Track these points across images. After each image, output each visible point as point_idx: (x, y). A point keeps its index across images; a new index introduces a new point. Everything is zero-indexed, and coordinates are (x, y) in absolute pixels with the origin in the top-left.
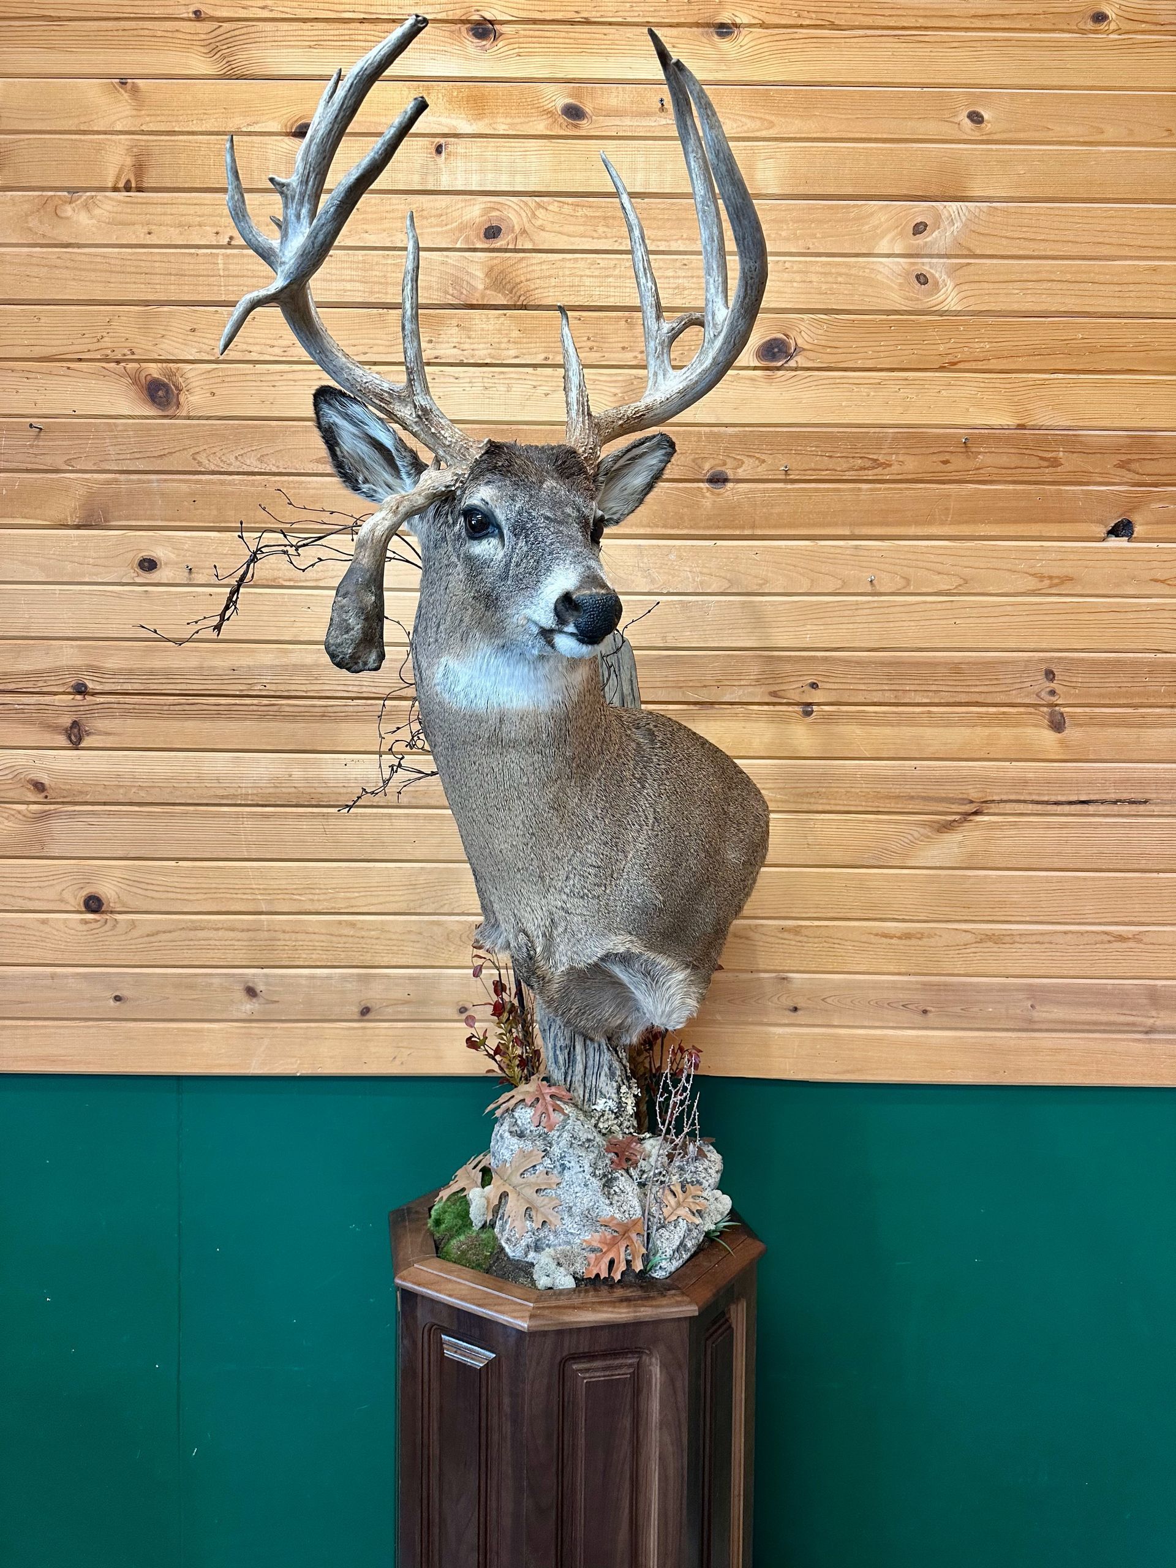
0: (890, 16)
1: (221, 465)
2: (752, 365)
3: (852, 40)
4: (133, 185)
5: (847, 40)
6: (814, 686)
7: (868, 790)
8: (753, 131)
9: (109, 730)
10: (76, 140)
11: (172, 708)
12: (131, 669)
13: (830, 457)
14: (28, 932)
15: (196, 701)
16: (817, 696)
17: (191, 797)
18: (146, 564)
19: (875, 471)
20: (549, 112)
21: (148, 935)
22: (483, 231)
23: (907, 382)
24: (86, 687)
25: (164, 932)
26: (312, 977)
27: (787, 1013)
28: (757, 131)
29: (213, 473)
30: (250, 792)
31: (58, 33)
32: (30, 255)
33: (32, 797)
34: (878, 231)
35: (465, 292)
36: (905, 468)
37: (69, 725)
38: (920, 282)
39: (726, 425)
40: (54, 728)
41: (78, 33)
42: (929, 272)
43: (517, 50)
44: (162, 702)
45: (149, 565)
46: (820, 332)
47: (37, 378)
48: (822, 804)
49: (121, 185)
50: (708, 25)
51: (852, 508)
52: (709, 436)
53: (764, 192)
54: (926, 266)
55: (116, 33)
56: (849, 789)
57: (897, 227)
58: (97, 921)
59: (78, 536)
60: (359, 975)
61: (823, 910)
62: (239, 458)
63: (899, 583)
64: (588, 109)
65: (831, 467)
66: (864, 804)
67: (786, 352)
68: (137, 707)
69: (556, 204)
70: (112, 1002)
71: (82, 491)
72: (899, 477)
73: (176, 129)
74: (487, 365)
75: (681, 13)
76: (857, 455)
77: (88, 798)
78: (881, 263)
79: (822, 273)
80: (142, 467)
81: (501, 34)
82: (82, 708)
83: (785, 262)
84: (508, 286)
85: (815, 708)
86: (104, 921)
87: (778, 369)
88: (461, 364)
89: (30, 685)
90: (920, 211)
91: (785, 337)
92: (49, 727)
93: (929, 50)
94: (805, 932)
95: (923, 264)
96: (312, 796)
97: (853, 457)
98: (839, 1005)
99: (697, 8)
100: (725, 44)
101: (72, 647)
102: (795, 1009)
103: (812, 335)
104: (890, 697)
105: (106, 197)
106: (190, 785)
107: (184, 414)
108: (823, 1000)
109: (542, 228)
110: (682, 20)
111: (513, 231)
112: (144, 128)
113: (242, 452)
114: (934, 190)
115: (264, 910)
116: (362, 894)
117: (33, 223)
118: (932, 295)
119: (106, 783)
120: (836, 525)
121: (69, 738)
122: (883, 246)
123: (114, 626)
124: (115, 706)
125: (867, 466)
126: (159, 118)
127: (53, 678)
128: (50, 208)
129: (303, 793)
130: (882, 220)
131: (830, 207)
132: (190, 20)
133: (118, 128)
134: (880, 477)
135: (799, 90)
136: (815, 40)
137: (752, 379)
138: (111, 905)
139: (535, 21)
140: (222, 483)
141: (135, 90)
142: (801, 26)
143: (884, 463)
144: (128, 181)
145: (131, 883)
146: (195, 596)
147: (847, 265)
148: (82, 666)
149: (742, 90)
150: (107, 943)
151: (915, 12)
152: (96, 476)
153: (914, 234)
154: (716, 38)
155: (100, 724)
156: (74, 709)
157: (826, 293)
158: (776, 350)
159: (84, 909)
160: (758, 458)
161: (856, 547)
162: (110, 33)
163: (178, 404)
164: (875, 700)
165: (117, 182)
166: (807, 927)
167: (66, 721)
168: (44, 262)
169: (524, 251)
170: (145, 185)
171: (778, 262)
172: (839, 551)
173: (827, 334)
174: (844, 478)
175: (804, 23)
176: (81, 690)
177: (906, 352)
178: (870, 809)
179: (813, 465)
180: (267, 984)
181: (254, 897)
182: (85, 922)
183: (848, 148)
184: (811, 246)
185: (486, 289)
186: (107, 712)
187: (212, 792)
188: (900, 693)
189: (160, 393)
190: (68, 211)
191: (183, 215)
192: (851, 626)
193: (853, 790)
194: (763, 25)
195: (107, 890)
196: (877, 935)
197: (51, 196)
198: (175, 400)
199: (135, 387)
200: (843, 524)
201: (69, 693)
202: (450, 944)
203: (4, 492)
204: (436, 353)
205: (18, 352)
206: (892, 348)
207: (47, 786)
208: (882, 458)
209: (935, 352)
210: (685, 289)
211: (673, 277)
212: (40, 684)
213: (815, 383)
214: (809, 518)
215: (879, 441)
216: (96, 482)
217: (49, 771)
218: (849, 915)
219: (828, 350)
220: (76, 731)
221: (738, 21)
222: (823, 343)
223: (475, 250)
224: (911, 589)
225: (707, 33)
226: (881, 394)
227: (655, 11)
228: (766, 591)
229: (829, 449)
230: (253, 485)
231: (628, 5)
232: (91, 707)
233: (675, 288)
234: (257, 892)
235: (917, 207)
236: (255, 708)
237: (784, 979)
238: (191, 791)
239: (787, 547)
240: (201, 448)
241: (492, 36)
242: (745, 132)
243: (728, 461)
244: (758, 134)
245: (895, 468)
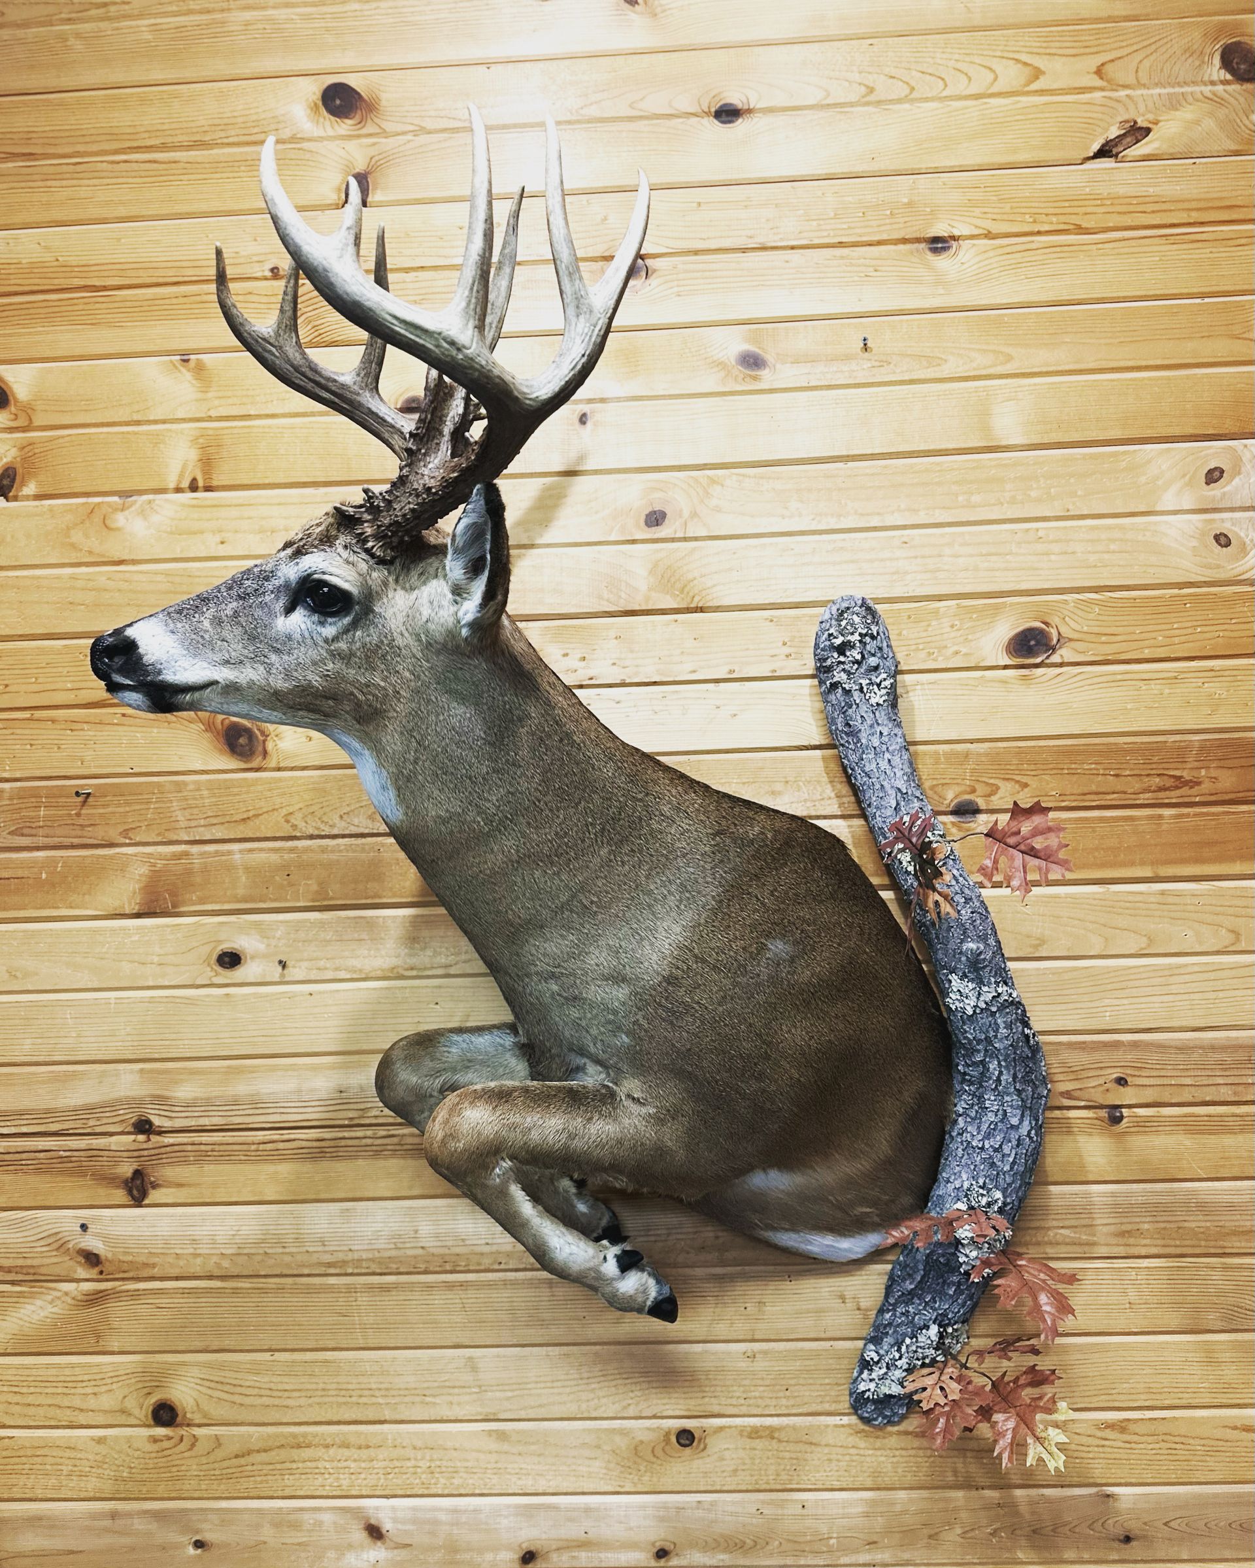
0: (1153, 212)
1: (322, 826)
2: (1003, 663)
3: (1106, 246)
4: (201, 484)
5: (1100, 246)
6: (1122, 1082)
7: (1208, 1224)
8: (985, 368)
9: (183, 1181)
10: (128, 433)
11: (262, 1147)
12: (208, 1099)
13: (1117, 776)
14: (79, 1456)
15: (292, 1137)
16: (1126, 1096)
17: (288, 1265)
18: (227, 959)
19: (1178, 792)
20: (720, 363)
21: (237, 1456)
22: (643, 518)
23: (1213, 674)
24: (149, 1122)
25: (258, 1451)
26: (455, 1511)
27: (1116, 1544)
28: (990, 367)
29: (312, 837)
30: (364, 1257)
31: (104, 305)
32: (73, 578)
33: (82, 1273)
34: (1160, 483)
35: (623, 595)
36: (1220, 786)
37: (129, 1174)
38: (1220, 544)
39: (972, 741)
40: (110, 1180)
41: (129, 304)
42: (1231, 530)
43: (676, 289)
44: (249, 1140)
45: (230, 960)
46: (1091, 616)
47: (83, 730)
48: (1145, 1245)
49: (185, 484)
50: (918, 240)
51: (1152, 842)
52: (948, 756)
53: (1004, 443)
54: (1225, 522)
55: (174, 301)
56: (1181, 1224)
57: (1184, 476)
58: (169, 1438)
59: (139, 928)
60: (518, 1506)
61: (1158, 1397)
62: (345, 817)
63: (1225, 939)
64: (769, 358)
65: (1119, 788)
66: (1203, 1243)
67: (1046, 645)
68: (217, 1148)
69: (734, 477)
70: (191, 1551)
71: (144, 870)
72: (1213, 798)
73: (252, 413)
74: (655, 683)
75: (882, 228)
76: (1152, 772)
77: (156, 1272)
78: (1166, 523)
79: (1088, 541)
80: (219, 836)
81: (654, 271)
82: (145, 1153)
83: (1037, 530)
84: (678, 585)
85: (1125, 1111)
86: (177, 1439)
87: (1037, 666)
88: (623, 684)
89: (78, 1124)
90: (1214, 453)
91: (1043, 626)
92: (105, 1178)
93: (1208, 250)
94: (1132, 1427)
95: (1223, 520)
96: (447, 1259)
97: (1148, 775)
98: (1189, 1530)
99: (902, 220)
100: (942, 262)
101: (132, 1072)
102: (1128, 1539)
103: (1080, 620)
104: (1226, 1093)
105: (166, 500)
106: (287, 1250)
107: (273, 764)
108: (1166, 1524)
109: (718, 510)
110: (885, 237)
111: (681, 516)
112: (213, 413)
113: (348, 809)
114: (1229, 426)
115: (387, 1418)
116: (516, 1393)
117: (77, 536)
118: (1238, 560)
119: (178, 1251)
120: (1132, 864)
121: (130, 1192)
122: (1168, 501)
123: (186, 1042)
124: (189, 1148)
125: (1168, 785)
126: (230, 401)
127: (108, 1114)
128: (97, 519)
129: (433, 1255)
130: (1164, 467)
131: (1092, 456)
132: (266, 279)
133: (180, 416)
134: (1186, 800)
135: (1040, 313)
136: (1058, 249)
137: (1004, 682)
138: (189, 1415)
139: (696, 252)
140: (324, 850)
141: (200, 368)
142: (1039, 233)
143: (1191, 781)
144: (194, 480)
145: (213, 1385)
146: (292, 996)
147: (1121, 528)
148: (146, 1096)
149: (967, 317)
150: (183, 1468)
151: (1186, 205)
152: (161, 849)
153: (1207, 483)
154: (930, 256)
155: (170, 1172)
156: (136, 1154)
157: (1095, 566)
158: (1032, 643)
159: (152, 1423)
160: (1017, 782)
161: (1163, 893)
162: (167, 301)
163: (265, 753)
164: (1208, 1099)
165: (179, 482)
166: (1136, 1421)
167: (126, 1169)
168: (90, 585)
169: (696, 539)
170: (215, 483)
171: (1027, 530)
172: (1139, 898)
173: (1100, 618)
174: (1138, 802)
175: (1042, 229)
176: (144, 1127)
177: (1208, 635)
178: (1213, 1251)
179: (1094, 788)
180: (395, 1520)
181: (374, 1400)
182: (155, 1440)
183: (1113, 380)
184: (1071, 507)
185: (650, 589)
186: (180, 1156)
187: (314, 1259)
188: (1240, 1088)
189: (242, 741)
190: (120, 520)
191: (263, 518)
192: (1166, 998)
193: (1186, 1224)
194: (989, 235)
195: (183, 1394)
196: (1235, 1428)
197: (99, 504)
198: (260, 748)
199: (209, 734)
200: (1143, 863)
201: (129, 1133)
202: (639, 1460)
203: (44, 876)
204: (591, 673)
205: (59, 698)
206: (1190, 631)
207: (103, 1258)
208: (1187, 775)
209: (1248, 633)
210: (906, 573)
211: (891, 559)
212: (91, 1123)
213: (1089, 682)
214: (1095, 857)
215: (1180, 753)
216: (161, 857)
217: (105, 1238)
218: (1194, 1402)
219: (1104, 638)
220: (138, 1182)
221: (956, 233)
222: (1096, 630)
223: (634, 542)
224: (1243, 946)
225: (918, 251)
226: (1178, 691)
227: (849, 228)
228: (1044, 955)
229: (1114, 766)
230: (363, 850)
231: (815, 223)
232: (156, 1151)
233: (894, 573)
234: (377, 1393)
235: (1210, 447)
236: (369, 1141)
237: (1108, 1496)
238: (287, 1259)
239: (1067, 896)
240: (297, 807)
241: (643, 274)
242: (975, 369)
243: (979, 787)
244: (992, 371)
245: (1206, 786)
